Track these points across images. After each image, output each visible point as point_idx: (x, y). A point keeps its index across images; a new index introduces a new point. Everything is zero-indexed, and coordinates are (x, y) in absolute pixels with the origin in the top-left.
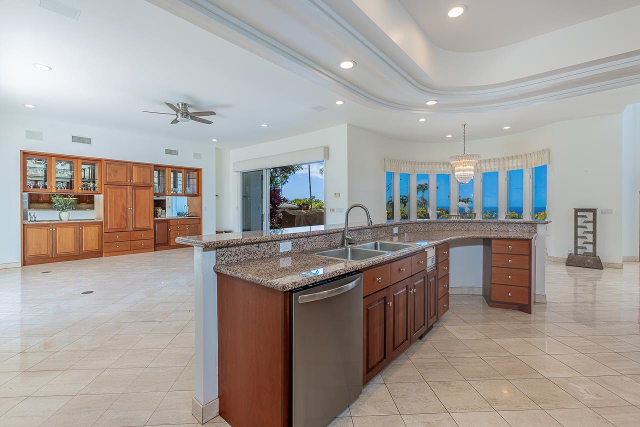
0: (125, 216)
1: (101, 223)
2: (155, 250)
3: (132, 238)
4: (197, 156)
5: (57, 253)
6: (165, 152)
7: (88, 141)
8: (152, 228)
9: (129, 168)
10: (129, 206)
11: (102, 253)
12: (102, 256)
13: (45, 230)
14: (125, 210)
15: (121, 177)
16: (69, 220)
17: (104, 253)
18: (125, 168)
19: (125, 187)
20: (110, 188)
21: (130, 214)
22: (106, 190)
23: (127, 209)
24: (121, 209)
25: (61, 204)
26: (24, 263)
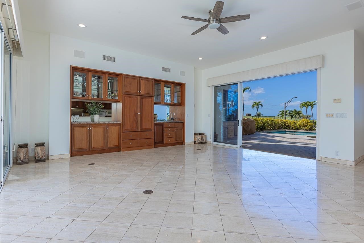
0: (136, 119)
1: (120, 124)
2: (154, 148)
3: (140, 137)
4: (182, 73)
5: (92, 147)
6: (161, 70)
7: (113, 59)
8: (153, 130)
9: (138, 81)
10: (138, 111)
11: (121, 148)
12: (120, 151)
13: (84, 129)
14: (136, 114)
15: (133, 89)
16: (99, 122)
17: (122, 149)
18: (136, 81)
19: (136, 96)
20: (127, 97)
21: (139, 118)
22: (124, 98)
23: (137, 114)
24: (133, 113)
25: (94, 109)
26: (72, 155)
